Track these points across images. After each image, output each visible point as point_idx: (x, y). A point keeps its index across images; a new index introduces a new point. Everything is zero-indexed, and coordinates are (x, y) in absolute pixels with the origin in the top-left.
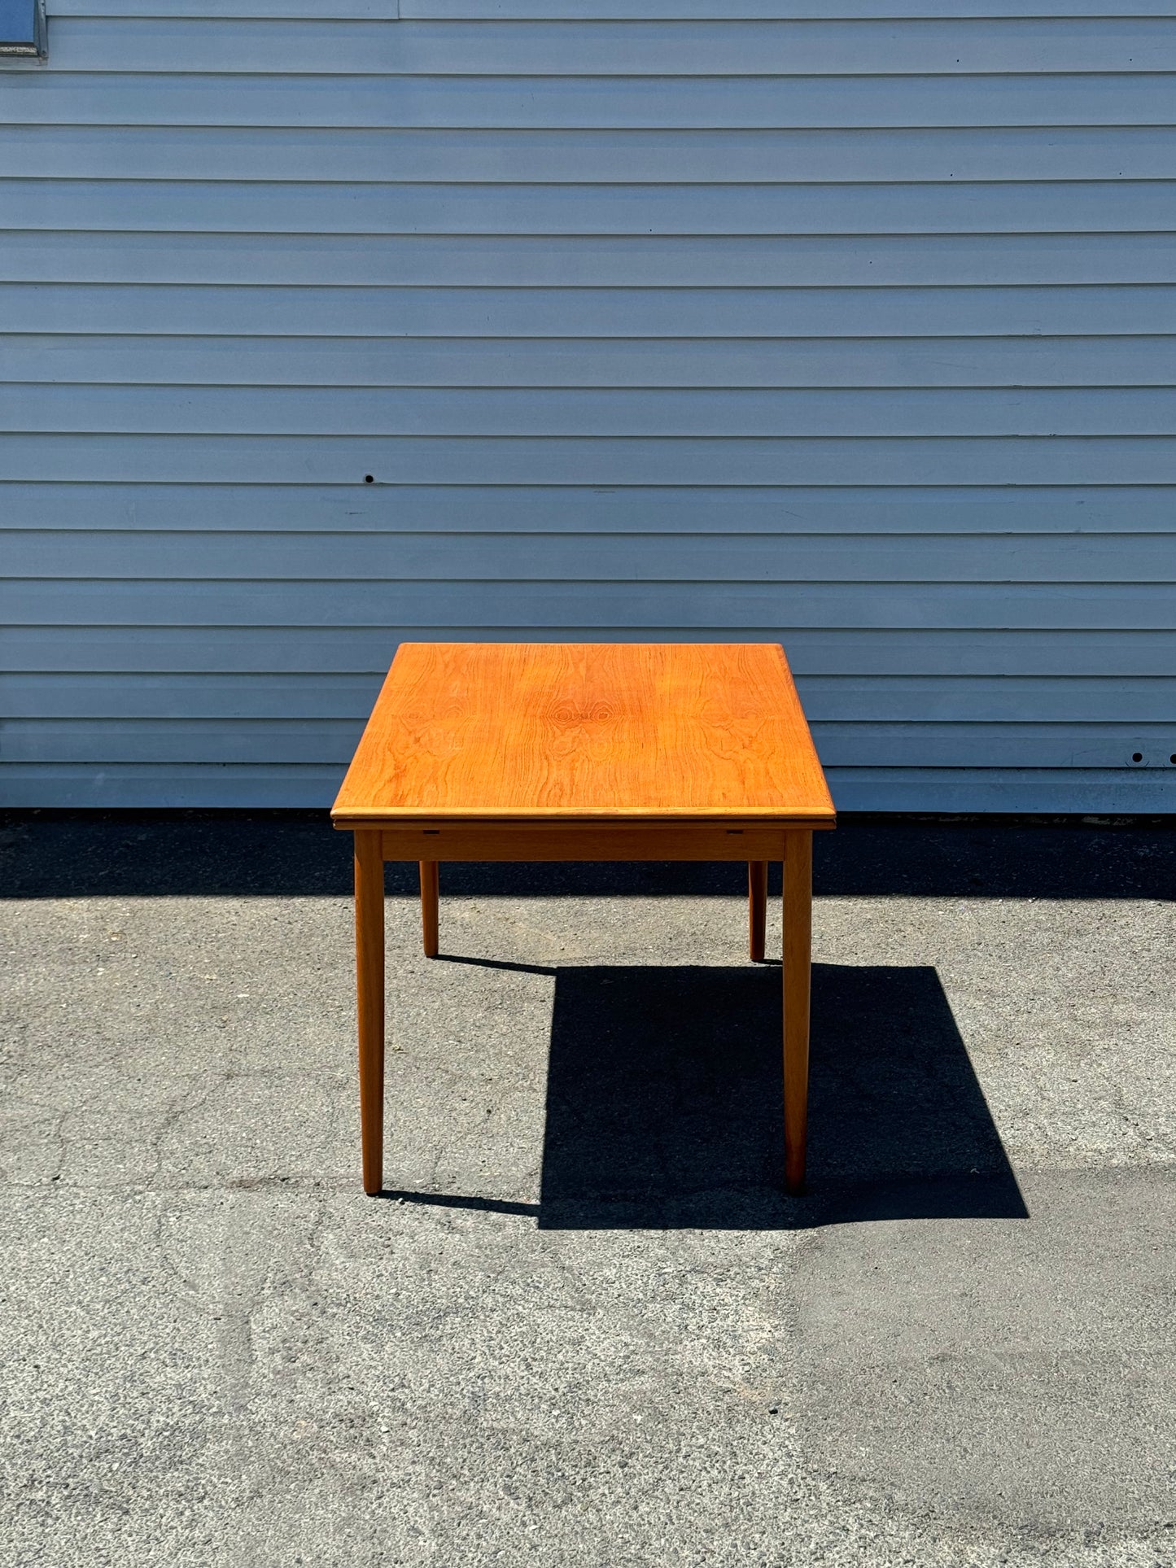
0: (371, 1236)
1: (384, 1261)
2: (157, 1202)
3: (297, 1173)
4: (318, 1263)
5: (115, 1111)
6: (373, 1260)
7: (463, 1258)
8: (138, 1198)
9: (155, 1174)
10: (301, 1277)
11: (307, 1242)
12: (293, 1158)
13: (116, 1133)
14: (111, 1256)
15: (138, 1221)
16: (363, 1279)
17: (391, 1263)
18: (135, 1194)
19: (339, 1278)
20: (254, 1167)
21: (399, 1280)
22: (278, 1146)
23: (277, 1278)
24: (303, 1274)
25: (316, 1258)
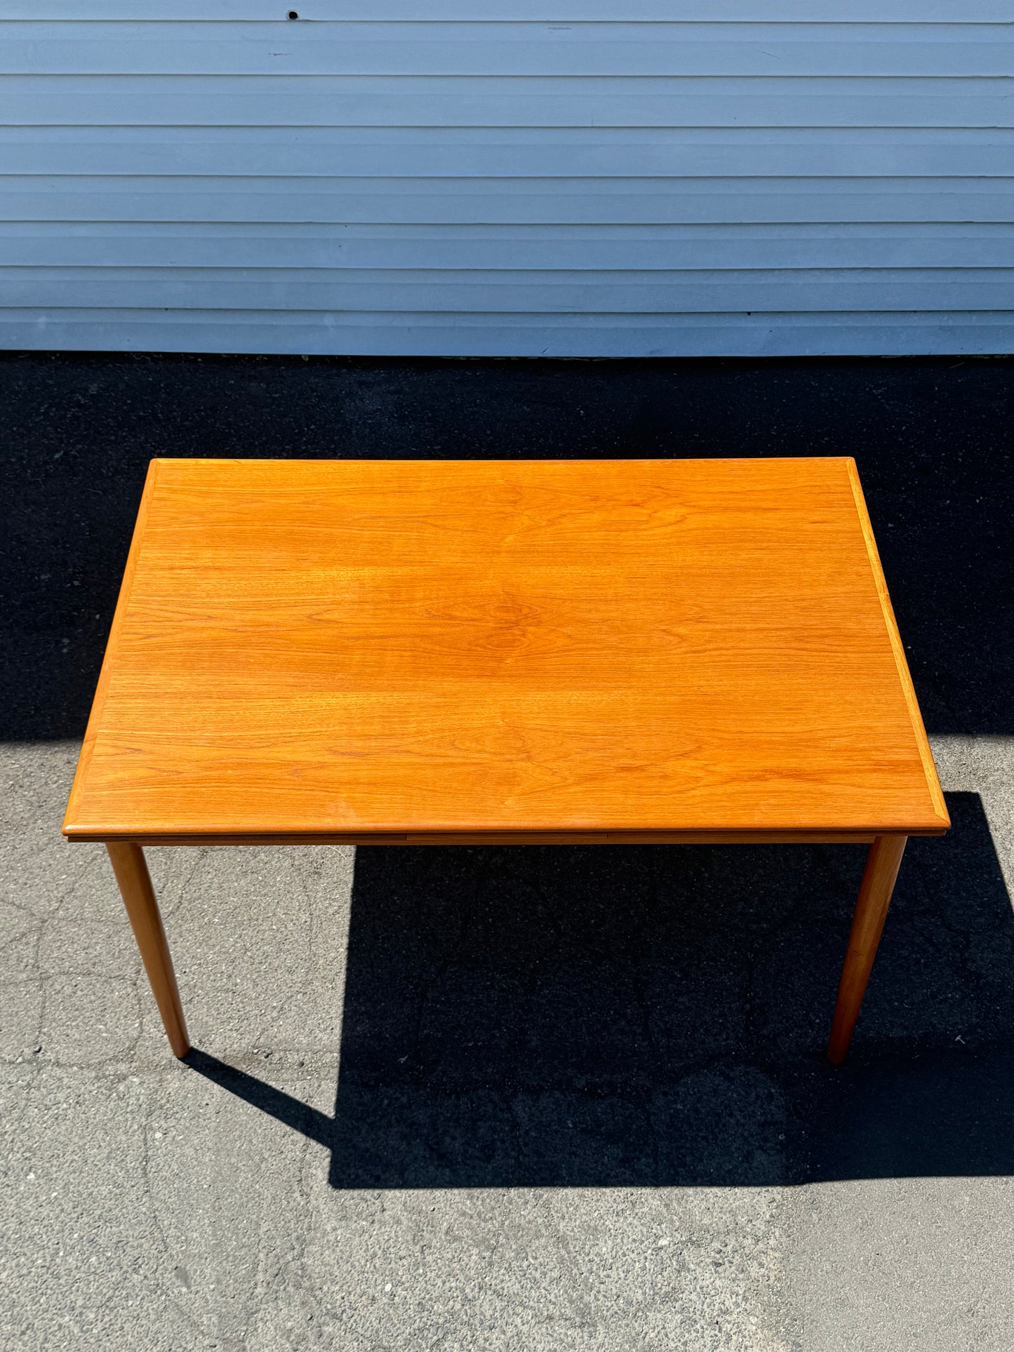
0: (360, 1172)
1: (376, 1226)
2: (142, 1097)
3: (280, 1041)
4: (309, 1229)
5: (92, 921)
6: (364, 1223)
7: (456, 1220)
8: (121, 1088)
9: (137, 1040)
10: (293, 1260)
11: (295, 1187)
12: (275, 1014)
13: (94, 964)
14: (98, 1212)
15: (124, 1138)
16: (357, 1264)
17: (383, 1230)
18: (119, 1082)
19: (332, 1262)
20: (237, 1030)
21: (393, 1264)
22: (259, 989)
23: (269, 1262)
24: (295, 1252)
25: (307, 1221)
